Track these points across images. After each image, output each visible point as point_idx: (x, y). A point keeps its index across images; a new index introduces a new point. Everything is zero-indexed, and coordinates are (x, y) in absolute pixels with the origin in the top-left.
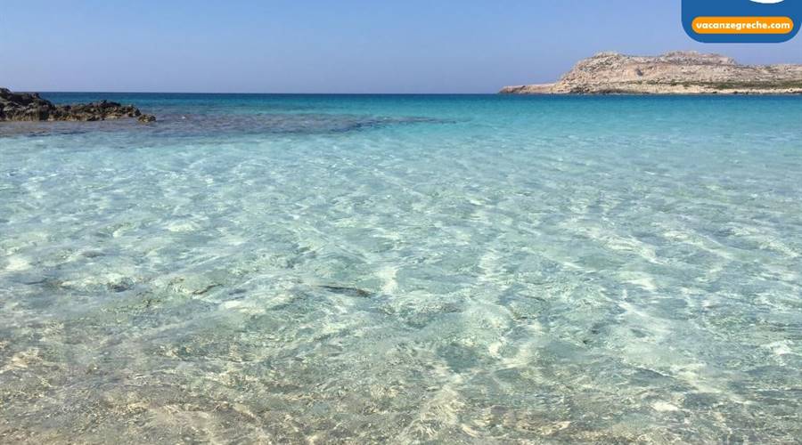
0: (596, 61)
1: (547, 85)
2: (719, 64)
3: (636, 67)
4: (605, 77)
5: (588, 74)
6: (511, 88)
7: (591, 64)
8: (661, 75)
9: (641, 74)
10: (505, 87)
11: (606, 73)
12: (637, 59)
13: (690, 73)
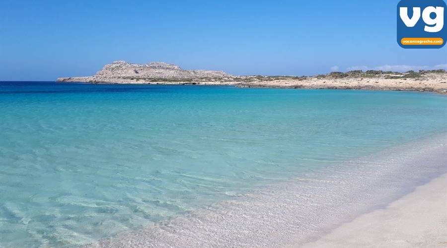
0: (114, 65)
1: (84, 78)
2: (173, 69)
3: (134, 69)
4: (119, 74)
5: (110, 72)
6: (62, 79)
7: (112, 67)
8: (146, 73)
9: (137, 72)
10: (59, 79)
11: (120, 72)
12: (135, 65)
13: (159, 73)
